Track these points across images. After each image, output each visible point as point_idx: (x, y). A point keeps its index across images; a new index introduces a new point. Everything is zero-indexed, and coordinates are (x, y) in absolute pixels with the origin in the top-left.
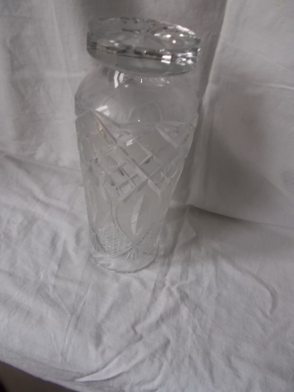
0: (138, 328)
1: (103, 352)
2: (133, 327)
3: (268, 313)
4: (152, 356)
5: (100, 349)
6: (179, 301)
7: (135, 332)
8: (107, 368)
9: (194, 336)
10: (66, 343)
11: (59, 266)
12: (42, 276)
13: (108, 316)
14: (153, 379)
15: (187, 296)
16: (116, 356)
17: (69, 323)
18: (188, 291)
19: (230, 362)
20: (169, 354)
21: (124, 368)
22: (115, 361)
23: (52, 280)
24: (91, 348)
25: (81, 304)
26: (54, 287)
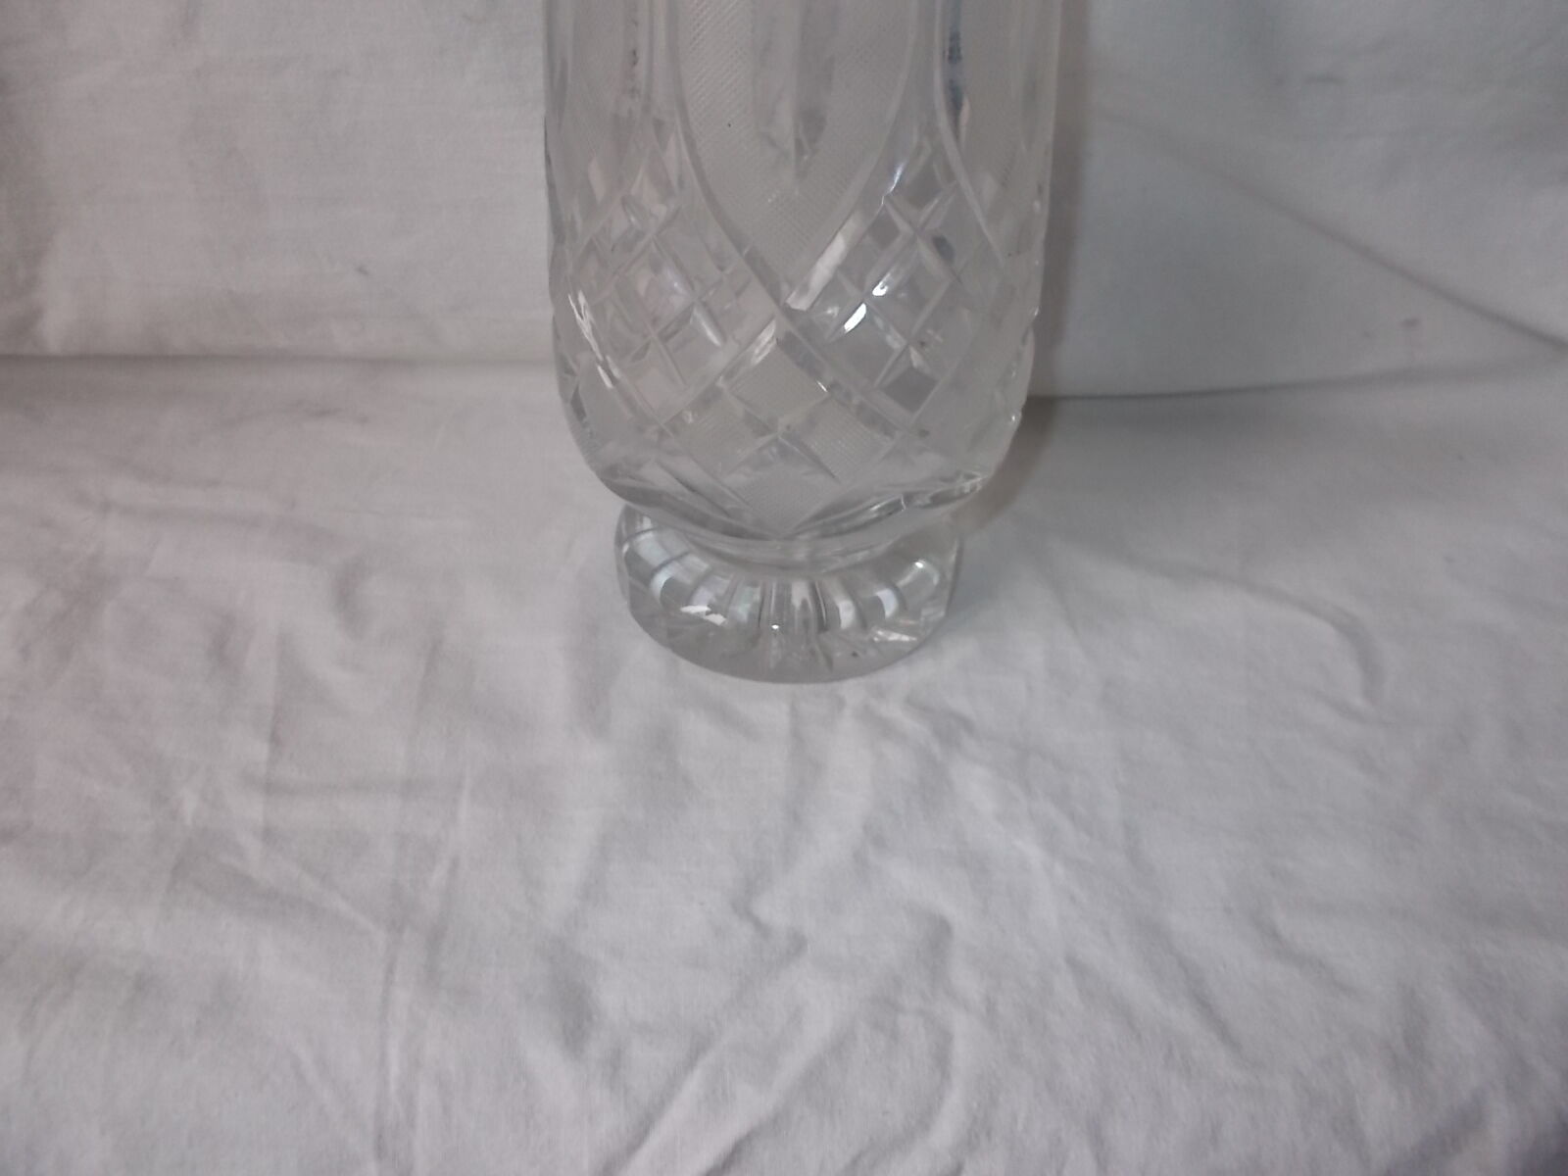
0: (772, 909)
1: (615, 1063)
2: (743, 906)
3: (1358, 702)
4: (884, 1006)
5: (595, 1049)
6: (936, 748)
7: (761, 928)
8: (654, 1141)
9: (1059, 870)
10: (395, 1070)
11: (275, 740)
12: (190, 804)
13: (593, 891)
14: (924, 1119)
15: (967, 724)
16: (690, 1063)
17: (390, 970)
18: (960, 704)
19: (1275, 935)
20: (965, 979)
21: (749, 1105)
22: (693, 1085)
23: (249, 810)
24: (543, 1056)
25: (438, 876)
26: (269, 835)
